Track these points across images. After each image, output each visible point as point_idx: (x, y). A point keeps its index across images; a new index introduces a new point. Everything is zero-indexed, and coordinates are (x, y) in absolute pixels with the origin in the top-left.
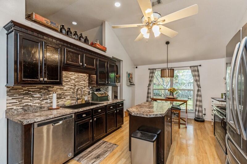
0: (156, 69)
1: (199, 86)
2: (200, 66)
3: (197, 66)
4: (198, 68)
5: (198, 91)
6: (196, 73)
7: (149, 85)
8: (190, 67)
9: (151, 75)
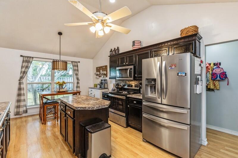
0: (33, 58)
1: (78, 79)
2: (79, 62)
3: (77, 62)
4: (77, 64)
5: (78, 83)
6: (76, 68)
7: (21, 78)
8: (72, 62)
9: (25, 64)
